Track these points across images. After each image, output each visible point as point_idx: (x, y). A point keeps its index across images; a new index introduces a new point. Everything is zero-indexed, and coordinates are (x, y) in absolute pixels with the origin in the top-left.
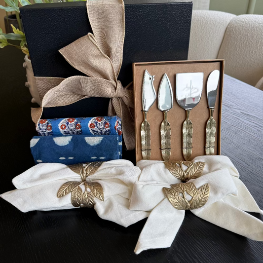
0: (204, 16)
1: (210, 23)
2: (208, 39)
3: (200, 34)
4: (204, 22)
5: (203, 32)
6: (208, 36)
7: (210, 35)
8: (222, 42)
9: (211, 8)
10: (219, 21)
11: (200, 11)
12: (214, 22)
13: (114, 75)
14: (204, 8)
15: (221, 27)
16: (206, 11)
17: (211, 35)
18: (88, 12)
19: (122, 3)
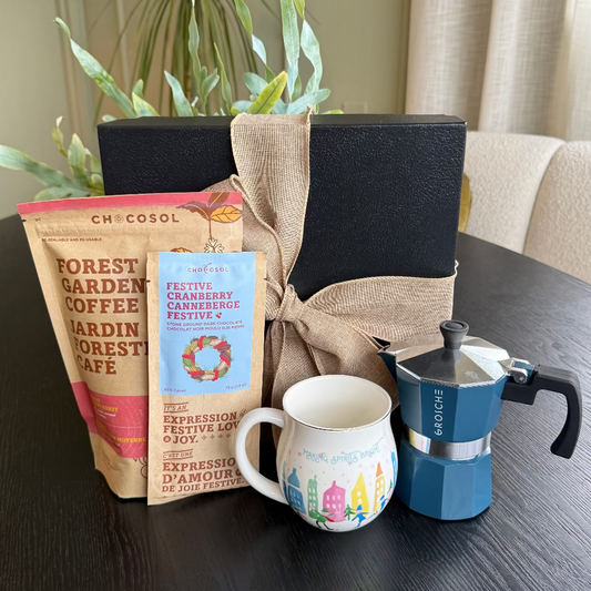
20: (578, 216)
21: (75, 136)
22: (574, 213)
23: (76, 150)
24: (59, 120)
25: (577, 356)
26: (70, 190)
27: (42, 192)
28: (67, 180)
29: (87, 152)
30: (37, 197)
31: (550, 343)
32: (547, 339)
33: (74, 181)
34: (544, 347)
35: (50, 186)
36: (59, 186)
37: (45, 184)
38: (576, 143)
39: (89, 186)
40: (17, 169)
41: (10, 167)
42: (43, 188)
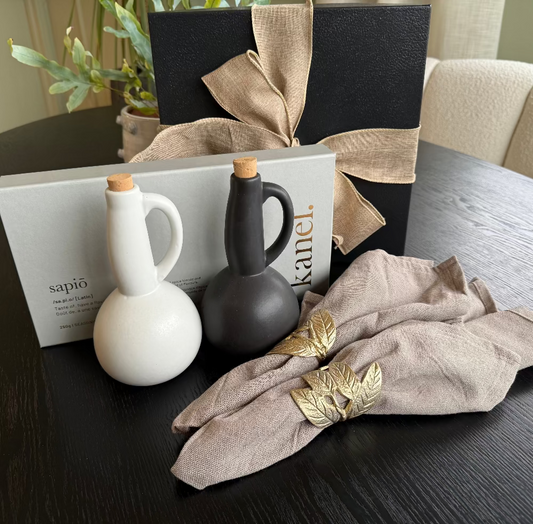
0: (483, 70)
1: (495, 84)
2: (491, 114)
3: (475, 104)
4: (483, 80)
5: (479, 100)
6: (491, 107)
7: (494, 107)
8: (519, 121)
9: (500, 56)
10: (513, 79)
11: (477, 61)
12: (504, 82)
13: (288, 128)
14: (486, 56)
15: (517, 91)
16: (488, 61)
17: (497, 106)
18: (253, 19)
19: (309, 5)
20: (453, 116)
21: (76, 40)
22: (449, 115)
23: (78, 51)
24: (69, 30)
25: (478, 206)
26: (76, 83)
27: (55, 85)
28: (75, 76)
29: (89, 54)
30: (51, 88)
31: (457, 198)
32: (455, 196)
33: (79, 76)
34: (454, 202)
35: (61, 81)
36: (68, 80)
37: (57, 78)
38: (449, 61)
39: (91, 81)
40: (34, 65)
41: (29, 64)
42: (56, 81)
